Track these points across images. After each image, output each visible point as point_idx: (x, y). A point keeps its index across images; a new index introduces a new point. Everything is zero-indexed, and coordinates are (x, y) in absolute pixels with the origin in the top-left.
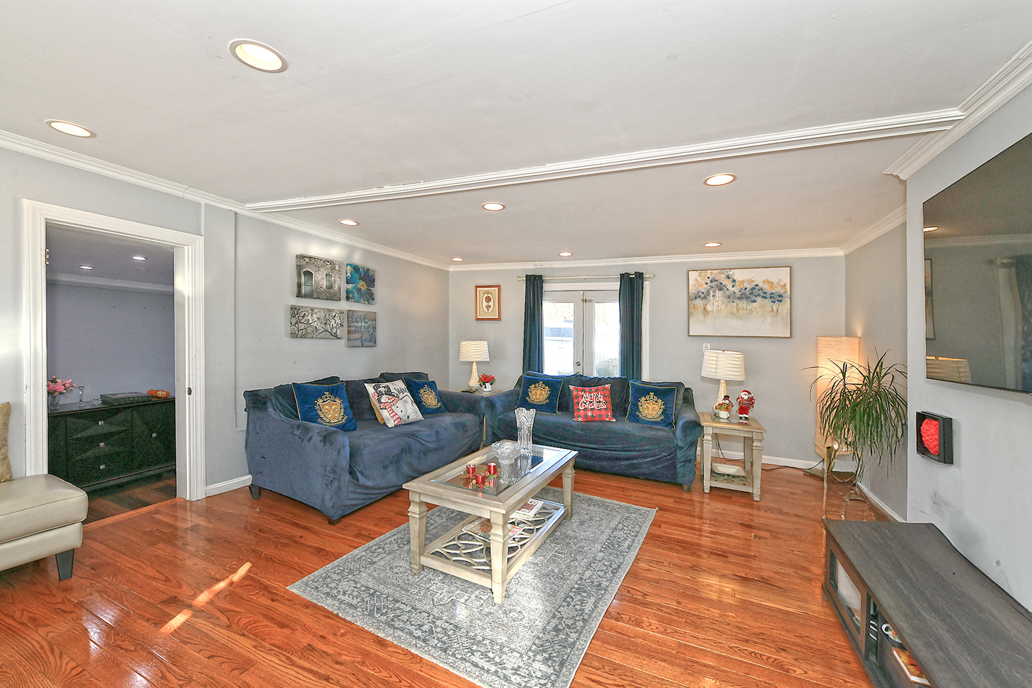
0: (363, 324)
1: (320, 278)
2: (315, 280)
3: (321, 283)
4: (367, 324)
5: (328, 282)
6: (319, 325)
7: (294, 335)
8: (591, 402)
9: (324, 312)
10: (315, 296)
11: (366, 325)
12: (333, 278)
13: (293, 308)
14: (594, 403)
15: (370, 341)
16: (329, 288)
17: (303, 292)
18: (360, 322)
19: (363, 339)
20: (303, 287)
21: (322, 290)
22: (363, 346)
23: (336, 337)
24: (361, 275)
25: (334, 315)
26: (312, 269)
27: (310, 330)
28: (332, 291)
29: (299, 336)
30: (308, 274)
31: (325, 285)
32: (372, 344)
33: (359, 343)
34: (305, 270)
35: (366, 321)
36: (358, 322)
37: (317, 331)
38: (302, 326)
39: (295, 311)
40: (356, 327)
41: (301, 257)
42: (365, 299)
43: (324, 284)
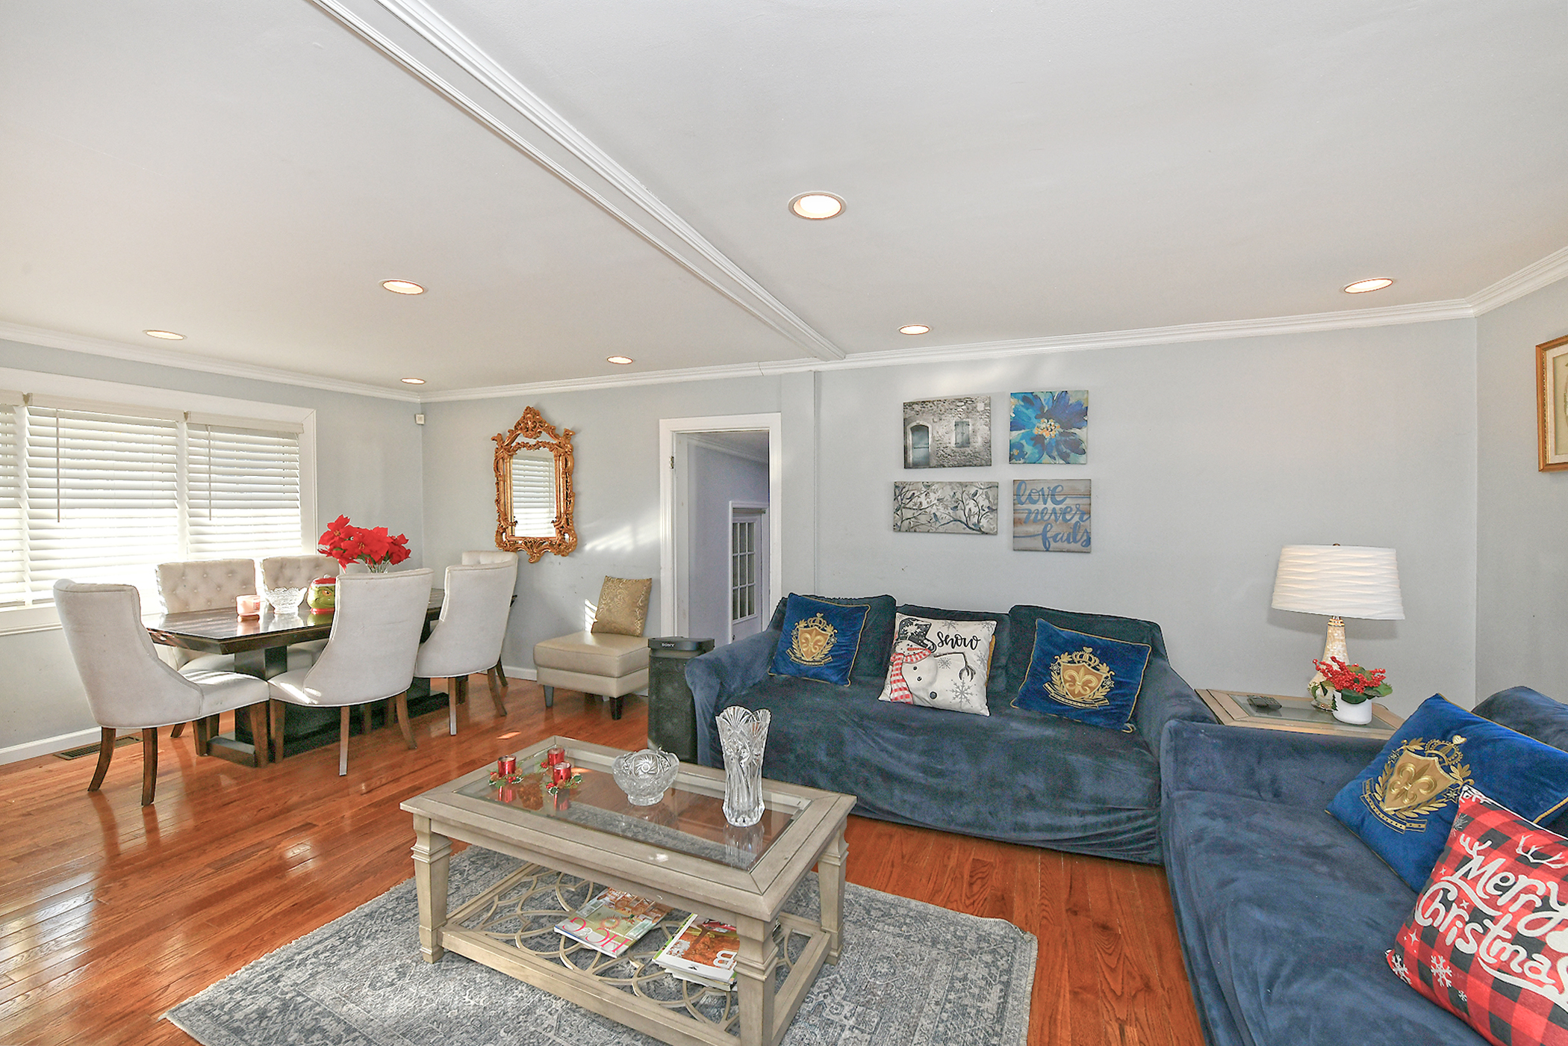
0: (1050, 505)
1: (944, 433)
2: (933, 437)
3: (946, 440)
4: (1063, 506)
5: (959, 436)
6: (942, 510)
7: (897, 528)
8: (1476, 915)
9: (952, 489)
10: (934, 462)
11: (1058, 507)
12: (971, 428)
13: (899, 489)
15: (1072, 537)
16: (962, 446)
17: (910, 460)
18: (1041, 501)
19: (1049, 535)
20: (910, 453)
21: (948, 451)
22: (1047, 550)
23: (980, 530)
24: (1042, 407)
25: (973, 491)
26: (925, 420)
27: (923, 519)
28: (968, 450)
29: (903, 529)
30: (920, 430)
31: (953, 441)
32: (1077, 546)
33: (1038, 543)
34: (914, 424)
35: (1059, 498)
36: (1035, 502)
37: (937, 520)
38: (908, 514)
40: (1030, 512)
41: (908, 406)
42: (1055, 454)
43: (952, 440)
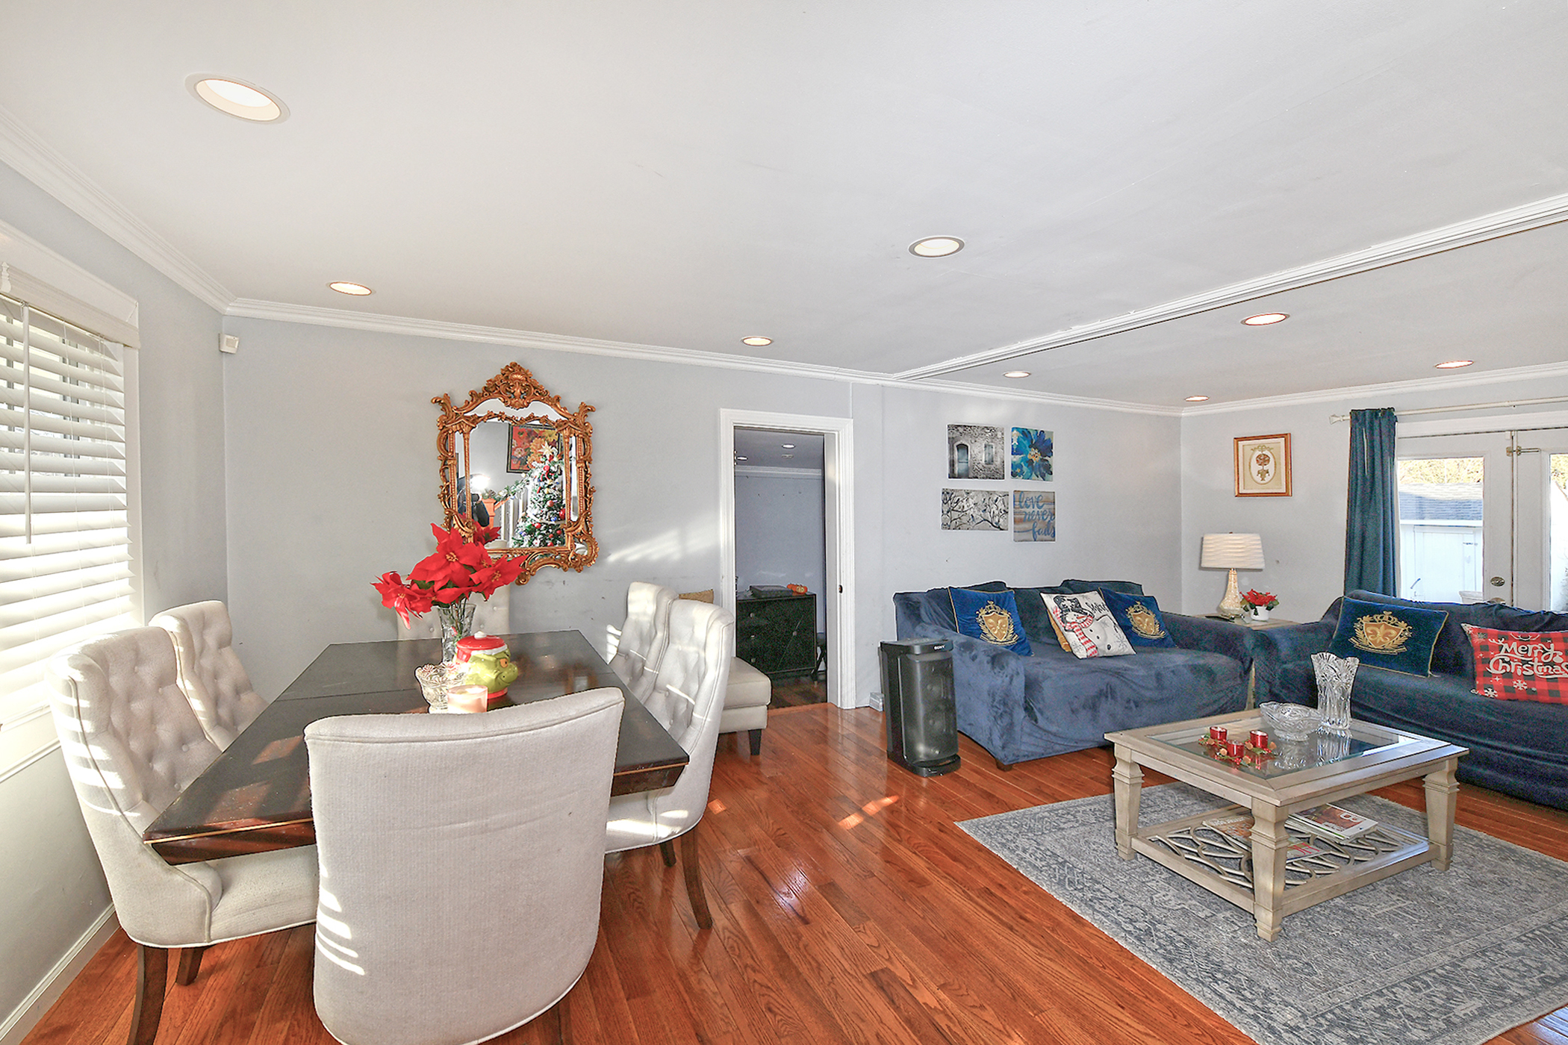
0: (1036, 509)
1: (978, 452)
2: (971, 455)
3: (979, 458)
4: (1042, 510)
5: (987, 455)
6: (977, 512)
7: (946, 526)
8: (1525, 662)
9: (983, 496)
10: (971, 475)
11: (1040, 510)
12: (994, 450)
13: (945, 492)
14: (1536, 664)
15: (1047, 532)
16: (989, 464)
17: (956, 472)
18: (1031, 507)
19: (1036, 529)
20: (956, 465)
21: (980, 466)
22: (1035, 540)
23: (999, 527)
24: (1032, 440)
25: (995, 498)
26: (967, 440)
27: (965, 519)
28: (992, 467)
29: (952, 527)
30: (963, 447)
31: (984, 460)
32: (1048, 537)
33: (1030, 536)
34: (959, 443)
35: (1040, 504)
36: (1028, 507)
37: (973, 520)
38: (955, 515)
39: (948, 495)
40: (1026, 514)
41: (954, 428)
42: (1038, 473)
43: (982, 458)
